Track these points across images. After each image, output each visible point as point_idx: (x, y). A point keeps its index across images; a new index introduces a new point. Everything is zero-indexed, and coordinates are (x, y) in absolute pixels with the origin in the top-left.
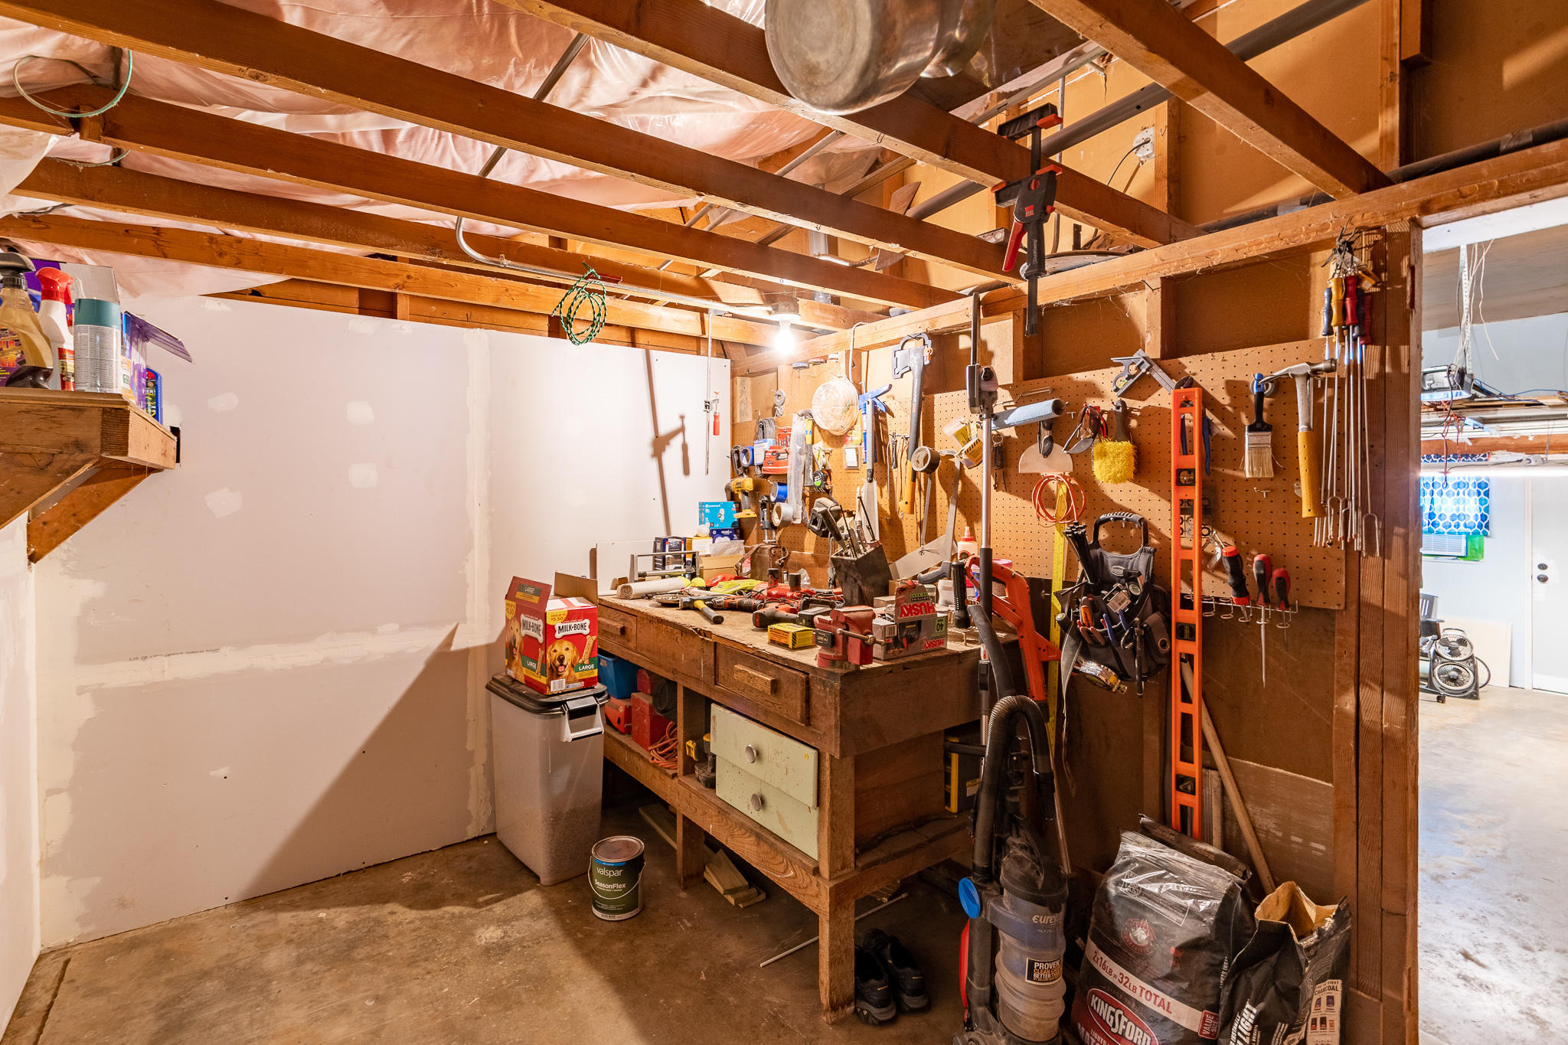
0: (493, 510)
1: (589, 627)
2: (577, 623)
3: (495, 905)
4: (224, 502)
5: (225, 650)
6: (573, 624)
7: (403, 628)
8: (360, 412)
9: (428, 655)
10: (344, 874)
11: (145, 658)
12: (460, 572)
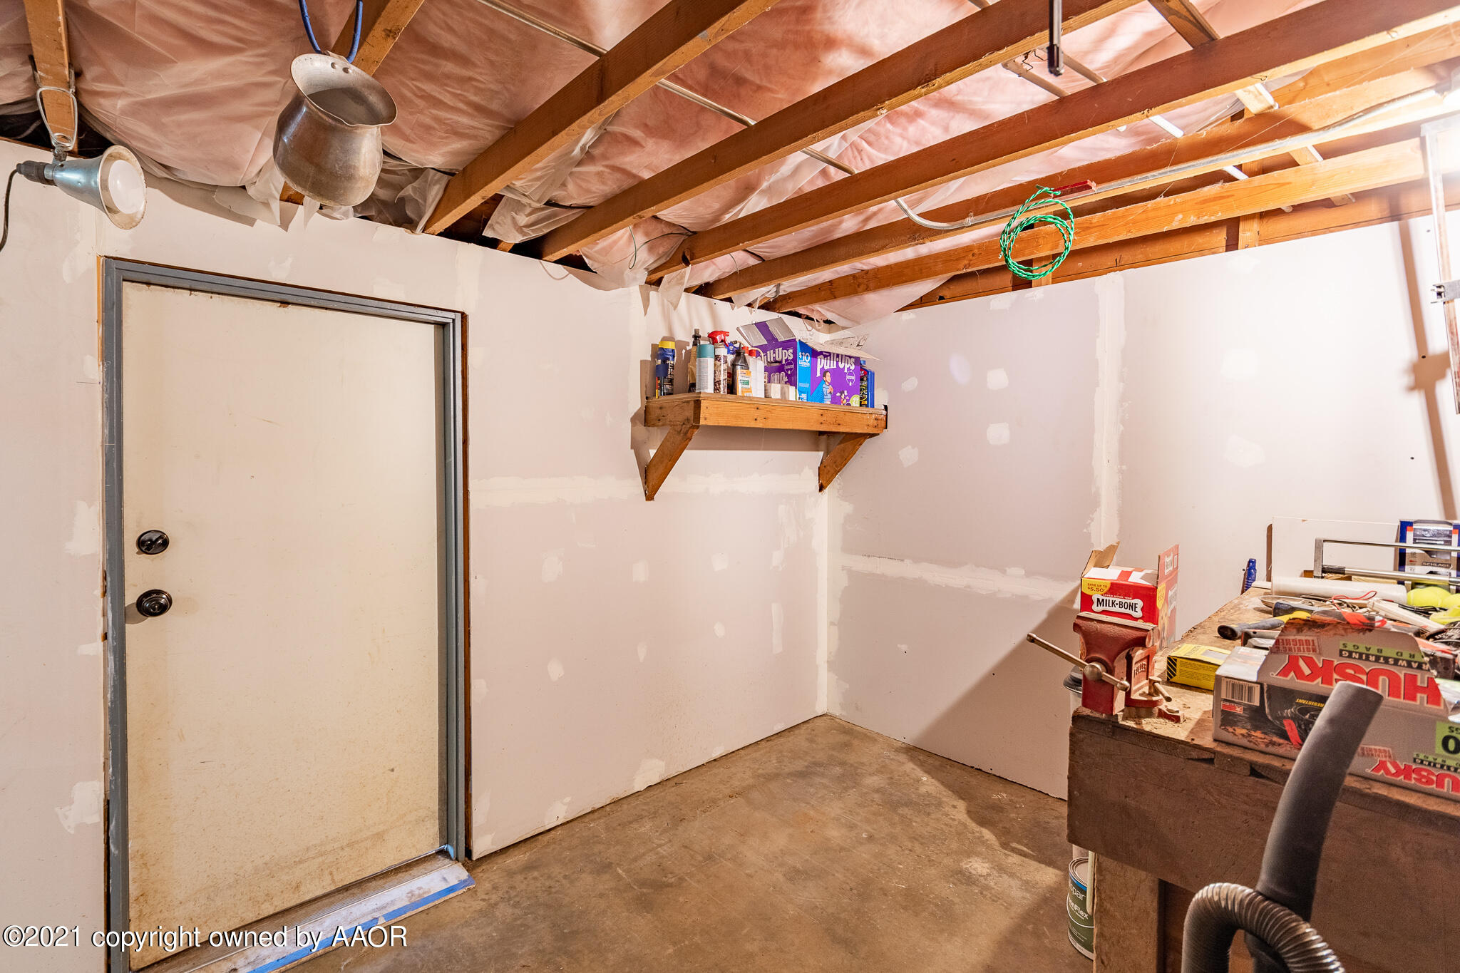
0: (1124, 467)
1: (1142, 609)
2: (1124, 601)
3: (1015, 855)
4: (909, 455)
5: (907, 562)
6: (1118, 600)
7: (1029, 574)
8: (997, 379)
9: (1050, 606)
10: (976, 769)
11: (869, 556)
12: (1085, 530)
